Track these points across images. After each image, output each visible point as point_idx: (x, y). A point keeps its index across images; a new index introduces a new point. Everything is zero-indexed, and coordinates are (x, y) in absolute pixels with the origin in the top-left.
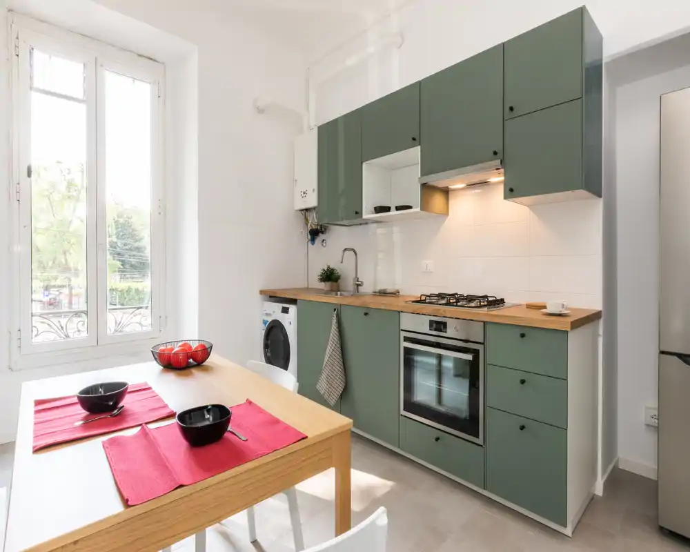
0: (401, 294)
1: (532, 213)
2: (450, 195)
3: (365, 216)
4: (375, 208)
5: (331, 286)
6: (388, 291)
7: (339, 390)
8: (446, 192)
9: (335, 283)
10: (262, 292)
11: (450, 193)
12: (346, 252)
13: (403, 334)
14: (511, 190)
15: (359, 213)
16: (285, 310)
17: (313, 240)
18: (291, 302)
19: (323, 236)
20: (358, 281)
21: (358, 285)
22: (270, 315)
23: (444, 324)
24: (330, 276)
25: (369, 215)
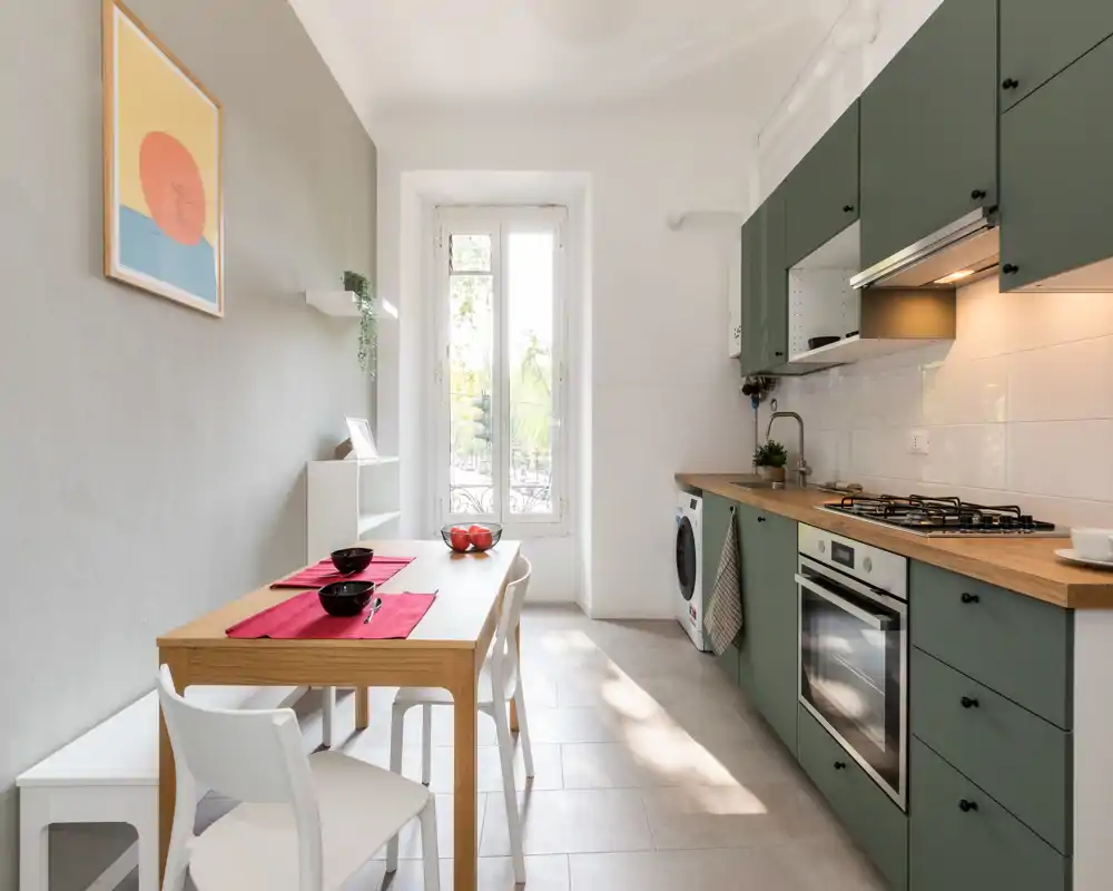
4: (810, 342)
5: (771, 474)
9: (777, 469)
11: (959, 293)
12: (778, 418)
13: (802, 561)
15: (782, 354)
16: (693, 504)
17: (756, 402)
18: (698, 492)
19: (772, 395)
20: (804, 466)
21: (803, 473)
22: (681, 509)
23: (851, 551)
24: (771, 456)
25: (798, 353)
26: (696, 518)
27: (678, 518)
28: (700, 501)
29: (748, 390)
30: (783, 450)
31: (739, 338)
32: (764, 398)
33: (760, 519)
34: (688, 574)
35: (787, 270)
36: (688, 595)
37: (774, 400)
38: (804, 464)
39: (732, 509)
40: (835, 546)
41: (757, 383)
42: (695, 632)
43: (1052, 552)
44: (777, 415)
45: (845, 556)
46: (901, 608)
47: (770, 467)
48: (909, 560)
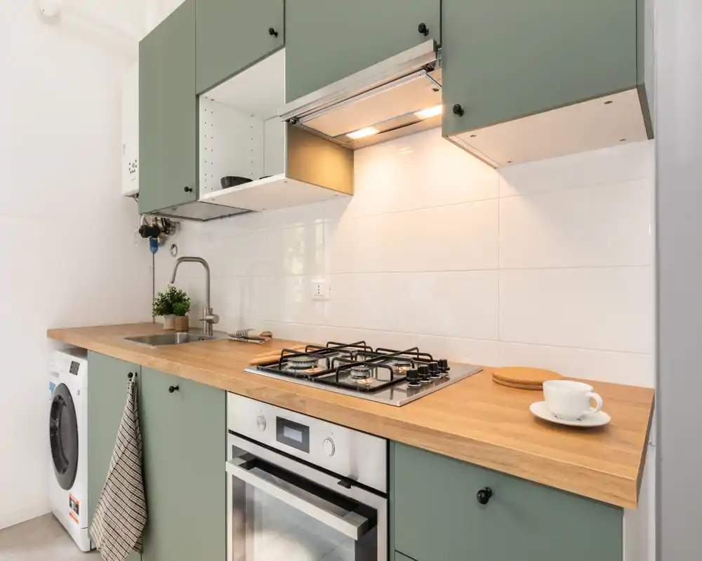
0: (273, 337)
1: (503, 182)
2: (356, 157)
3: (204, 196)
4: (223, 180)
5: (174, 323)
6: (250, 334)
7: (129, 541)
8: (348, 150)
9: (179, 318)
10: (51, 334)
11: (355, 152)
12: (183, 264)
13: (233, 441)
14: (459, 111)
15: (192, 189)
16: (74, 368)
17: (155, 246)
18: (82, 352)
19: (172, 239)
20: (211, 314)
21: (210, 322)
22: (57, 375)
23: (304, 429)
24: (173, 304)
25: (210, 193)
26: (78, 386)
27: (52, 385)
28: (83, 364)
29: (146, 231)
30: (186, 298)
31: (137, 174)
32: (163, 243)
33: (172, 389)
34: (68, 455)
35: (198, 96)
36: (68, 484)
37: (174, 246)
38: (210, 312)
39: (130, 375)
40: (282, 423)
41: (156, 227)
42: (77, 527)
43: (528, 408)
44: (183, 259)
45: (296, 436)
46: (379, 504)
47: (172, 316)
48: (388, 441)
